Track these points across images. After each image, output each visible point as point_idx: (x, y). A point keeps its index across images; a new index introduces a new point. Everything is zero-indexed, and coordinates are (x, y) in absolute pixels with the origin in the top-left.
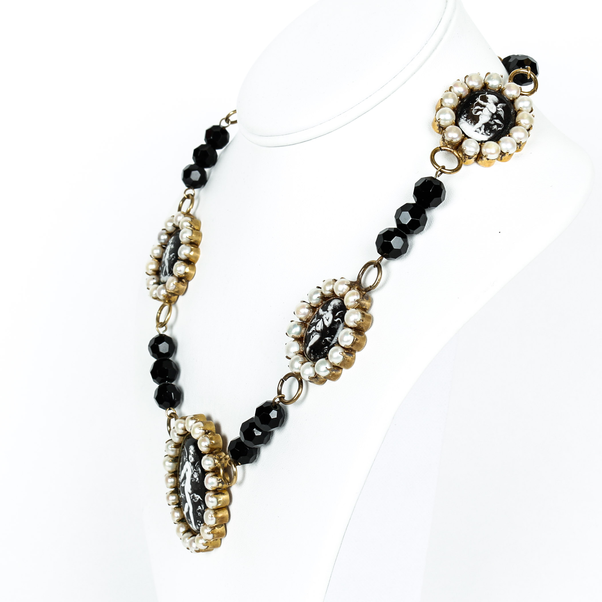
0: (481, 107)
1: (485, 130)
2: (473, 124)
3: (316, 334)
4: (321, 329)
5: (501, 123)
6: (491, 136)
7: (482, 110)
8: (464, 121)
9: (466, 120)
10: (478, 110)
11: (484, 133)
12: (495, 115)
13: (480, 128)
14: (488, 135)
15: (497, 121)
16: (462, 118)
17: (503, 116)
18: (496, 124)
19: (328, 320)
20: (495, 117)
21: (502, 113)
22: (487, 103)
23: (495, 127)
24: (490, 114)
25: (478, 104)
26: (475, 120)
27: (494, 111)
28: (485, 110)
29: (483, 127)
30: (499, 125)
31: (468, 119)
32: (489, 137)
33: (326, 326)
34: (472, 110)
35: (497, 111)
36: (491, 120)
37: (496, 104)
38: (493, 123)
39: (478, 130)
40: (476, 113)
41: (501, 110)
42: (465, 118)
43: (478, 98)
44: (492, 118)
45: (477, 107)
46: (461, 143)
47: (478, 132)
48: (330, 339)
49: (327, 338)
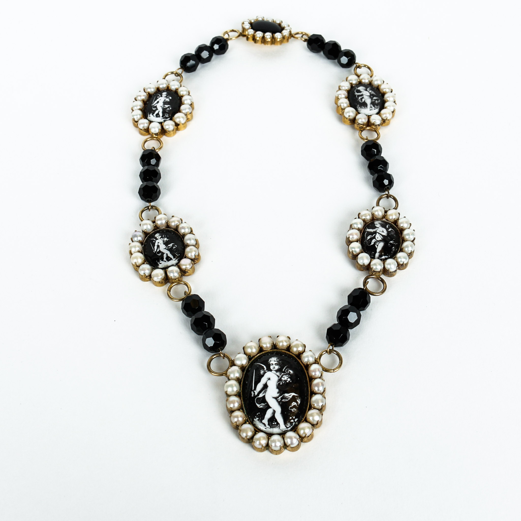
0: (361, 96)
1: (374, 106)
2: (366, 107)
3: (379, 243)
4: (382, 239)
5: (377, 98)
6: (379, 107)
7: (363, 98)
8: (360, 109)
9: (361, 108)
10: (362, 99)
11: (375, 108)
12: (371, 96)
13: (371, 107)
14: (377, 108)
15: (375, 98)
16: (358, 108)
17: (374, 94)
18: (375, 100)
19: (383, 232)
20: (372, 97)
21: (373, 93)
22: (362, 92)
23: (377, 102)
24: (368, 97)
25: (359, 96)
26: (364, 105)
27: (369, 94)
28: (364, 96)
29: (372, 105)
30: (377, 100)
31: (362, 106)
32: (378, 109)
33: (384, 236)
34: (359, 100)
35: (370, 93)
36: (372, 100)
37: (366, 90)
38: (374, 100)
39: (371, 109)
40: (362, 101)
41: (371, 92)
42: (360, 107)
43: (355, 93)
44: (372, 99)
45: (360, 98)
46: (369, 121)
47: (372, 110)
48: (393, 241)
49: (391, 242)
